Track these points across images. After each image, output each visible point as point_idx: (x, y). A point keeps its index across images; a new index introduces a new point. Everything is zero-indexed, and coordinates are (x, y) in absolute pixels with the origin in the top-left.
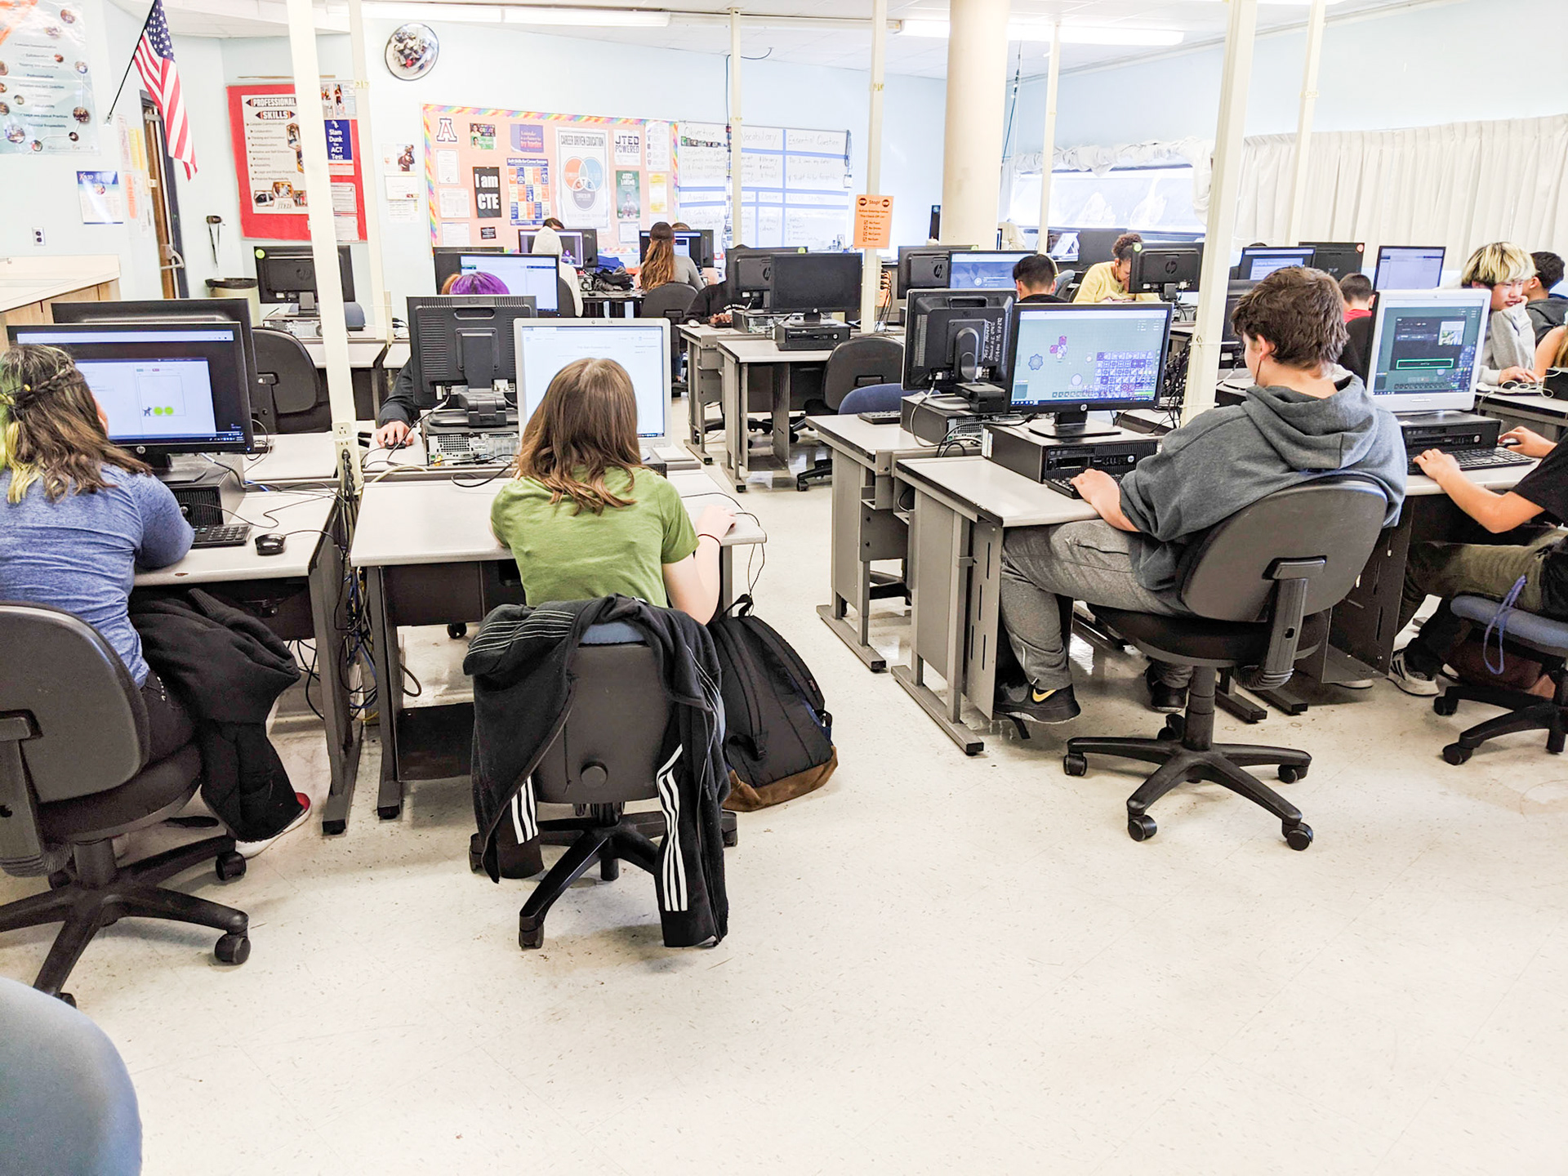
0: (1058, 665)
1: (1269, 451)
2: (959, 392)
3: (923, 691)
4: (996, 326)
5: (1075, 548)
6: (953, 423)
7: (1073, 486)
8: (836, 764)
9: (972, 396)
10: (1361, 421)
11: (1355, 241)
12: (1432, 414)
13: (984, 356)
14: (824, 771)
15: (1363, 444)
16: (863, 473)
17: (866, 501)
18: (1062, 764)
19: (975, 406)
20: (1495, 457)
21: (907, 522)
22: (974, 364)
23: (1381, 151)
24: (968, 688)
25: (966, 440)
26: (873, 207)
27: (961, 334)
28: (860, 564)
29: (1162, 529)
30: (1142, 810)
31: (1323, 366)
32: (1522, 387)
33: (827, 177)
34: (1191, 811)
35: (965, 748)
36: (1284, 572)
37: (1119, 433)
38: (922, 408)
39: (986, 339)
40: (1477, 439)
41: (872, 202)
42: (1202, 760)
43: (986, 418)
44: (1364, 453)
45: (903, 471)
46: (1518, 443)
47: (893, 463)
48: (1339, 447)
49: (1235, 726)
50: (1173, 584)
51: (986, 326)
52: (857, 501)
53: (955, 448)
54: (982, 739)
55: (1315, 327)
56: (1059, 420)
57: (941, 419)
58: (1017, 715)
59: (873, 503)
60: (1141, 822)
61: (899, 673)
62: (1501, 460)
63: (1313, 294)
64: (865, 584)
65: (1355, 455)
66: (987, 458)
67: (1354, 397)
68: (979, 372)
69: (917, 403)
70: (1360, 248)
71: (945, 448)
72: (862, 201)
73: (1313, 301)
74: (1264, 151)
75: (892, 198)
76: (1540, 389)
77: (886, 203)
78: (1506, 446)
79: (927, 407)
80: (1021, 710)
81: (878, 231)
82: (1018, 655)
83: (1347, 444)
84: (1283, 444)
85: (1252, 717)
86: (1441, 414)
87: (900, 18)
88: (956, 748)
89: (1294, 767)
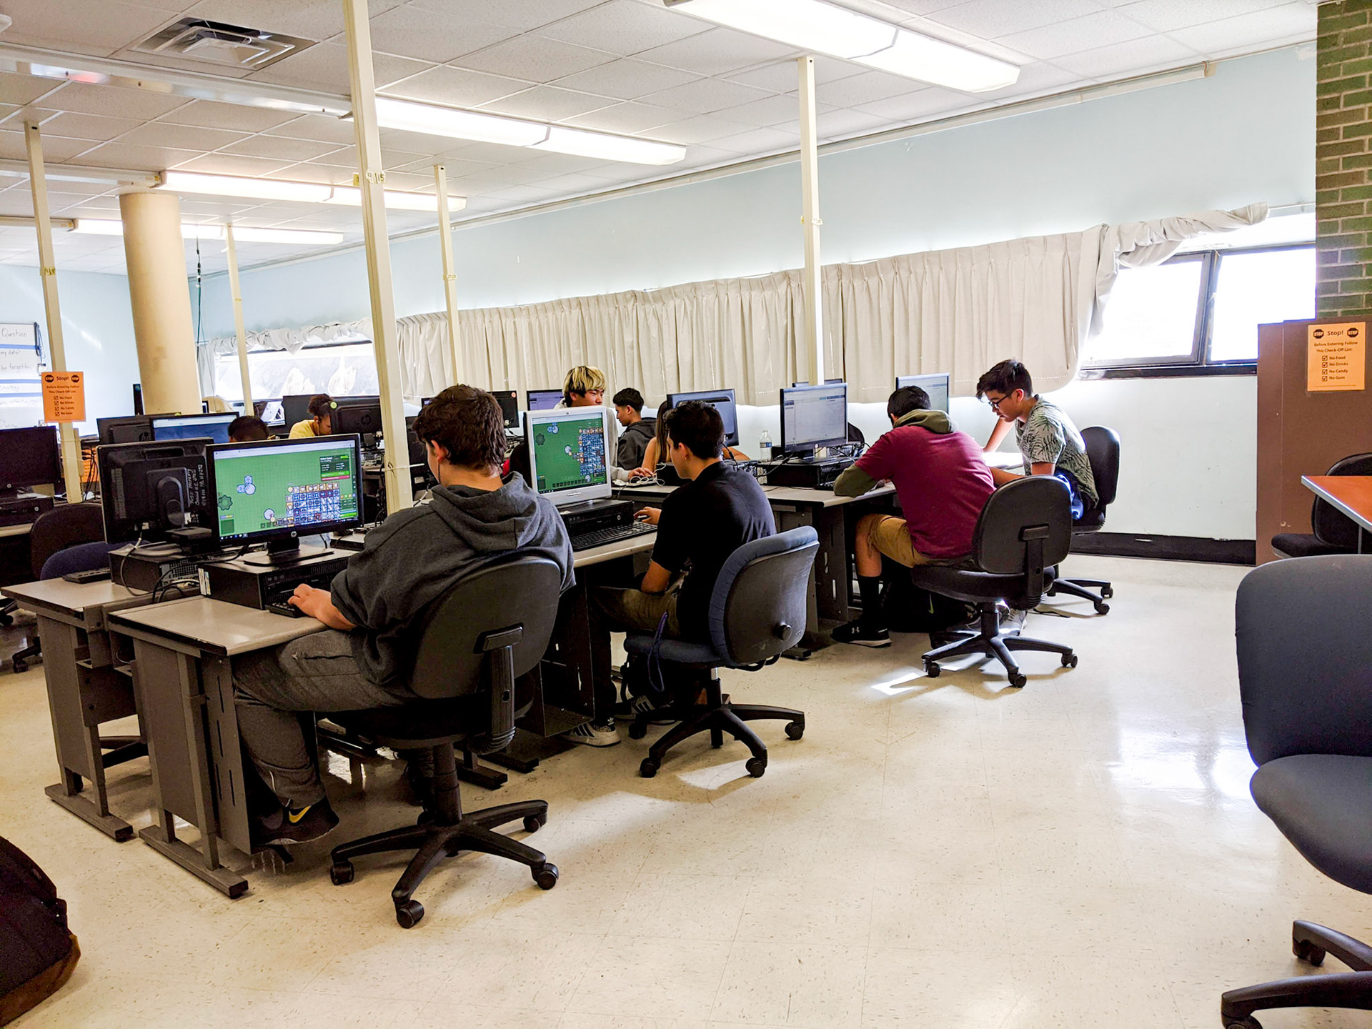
0: (309, 779)
1: (457, 541)
2: (169, 539)
3: (177, 847)
4: (198, 473)
5: (304, 661)
6: (165, 568)
7: (294, 606)
8: (78, 954)
9: (183, 541)
10: (527, 506)
11: (510, 390)
12: (584, 504)
13: (190, 502)
14: (63, 968)
15: (532, 526)
16: (74, 633)
17: (81, 663)
18: (329, 876)
19: (187, 549)
20: (634, 529)
21: (130, 674)
22: (180, 511)
23: (514, 322)
24: (222, 830)
25: (182, 583)
26: (62, 383)
27: (161, 483)
28: (86, 731)
29: (372, 619)
30: (407, 897)
31: (490, 466)
32: (643, 480)
33: (19, 367)
34: (454, 885)
35: (227, 891)
36: (492, 642)
37: (331, 553)
38: (132, 560)
39: (189, 485)
40: (619, 518)
41: (59, 378)
42: (455, 832)
43: (200, 559)
44: (534, 534)
45: (117, 623)
46: (648, 517)
47: (105, 616)
48: (513, 529)
49: (483, 795)
50: (400, 675)
51: (187, 474)
52: (72, 665)
53: (170, 591)
54: (245, 878)
55: (478, 435)
56: (271, 550)
57: (152, 567)
58: (276, 842)
59: (89, 663)
60: (408, 909)
61: (148, 836)
62: (638, 530)
63: (474, 407)
64: (96, 754)
65: (527, 535)
66: (207, 596)
67: (518, 489)
68: (188, 517)
69: (126, 555)
70: (513, 395)
71: (161, 593)
72: (48, 378)
73: (475, 412)
74: (427, 327)
75: (82, 373)
76: (655, 480)
77: (76, 378)
78: (641, 520)
79: (137, 557)
80: (280, 836)
81: (71, 405)
82: (266, 780)
83: (519, 527)
84: (468, 533)
85: (494, 782)
86: (591, 502)
87: (73, 217)
88: (219, 895)
89: (536, 816)
